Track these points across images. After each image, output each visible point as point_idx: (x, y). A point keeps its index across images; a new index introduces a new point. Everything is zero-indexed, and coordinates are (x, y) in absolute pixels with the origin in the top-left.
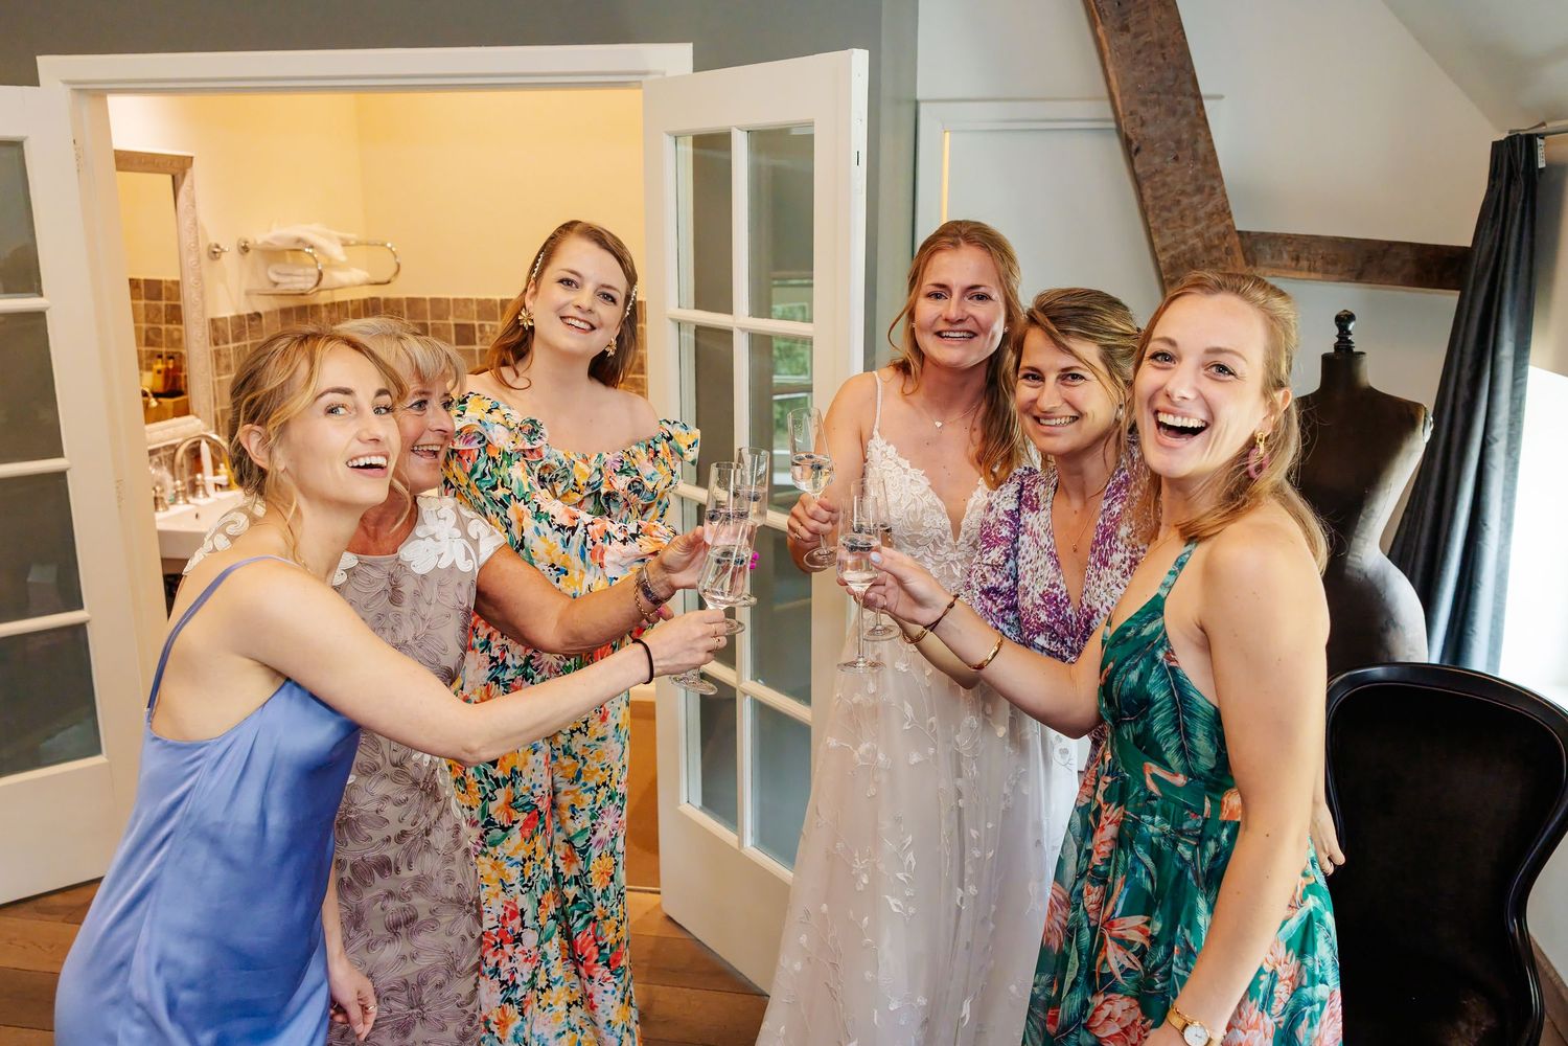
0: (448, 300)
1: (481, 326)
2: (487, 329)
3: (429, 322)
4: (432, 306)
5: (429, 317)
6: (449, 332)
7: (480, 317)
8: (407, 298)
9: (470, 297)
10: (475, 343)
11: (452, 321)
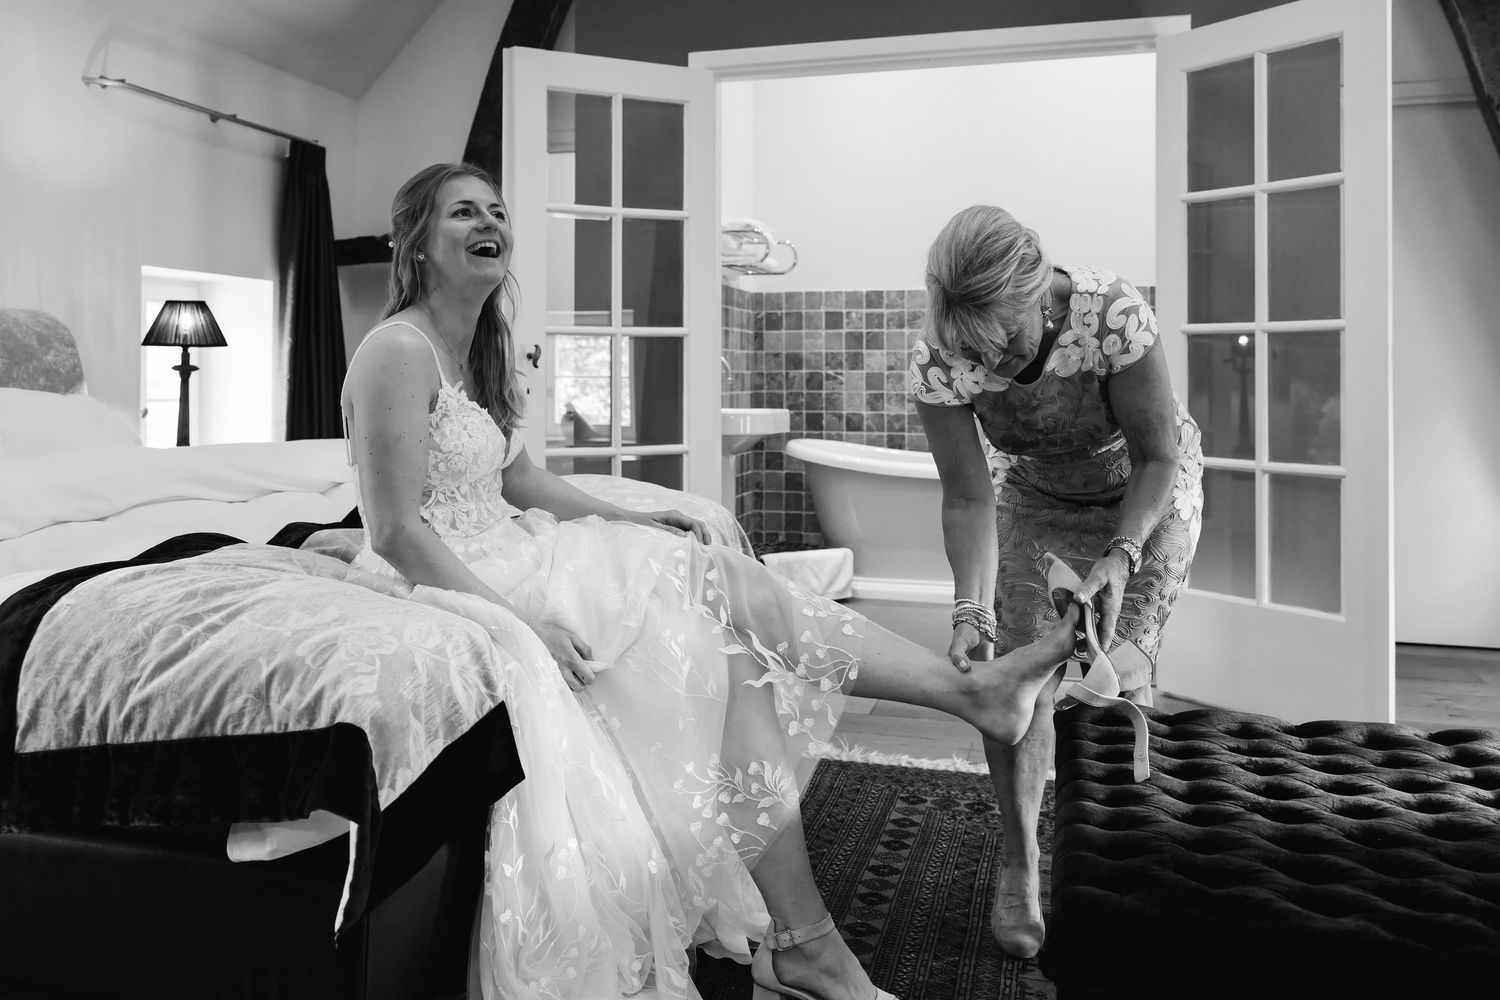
0: (821, 293)
1: (848, 313)
2: (854, 315)
3: (804, 312)
4: (806, 298)
5: (804, 307)
6: (821, 319)
7: (848, 305)
8: (786, 293)
9: (839, 290)
10: (842, 328)
11: (823, 310)
